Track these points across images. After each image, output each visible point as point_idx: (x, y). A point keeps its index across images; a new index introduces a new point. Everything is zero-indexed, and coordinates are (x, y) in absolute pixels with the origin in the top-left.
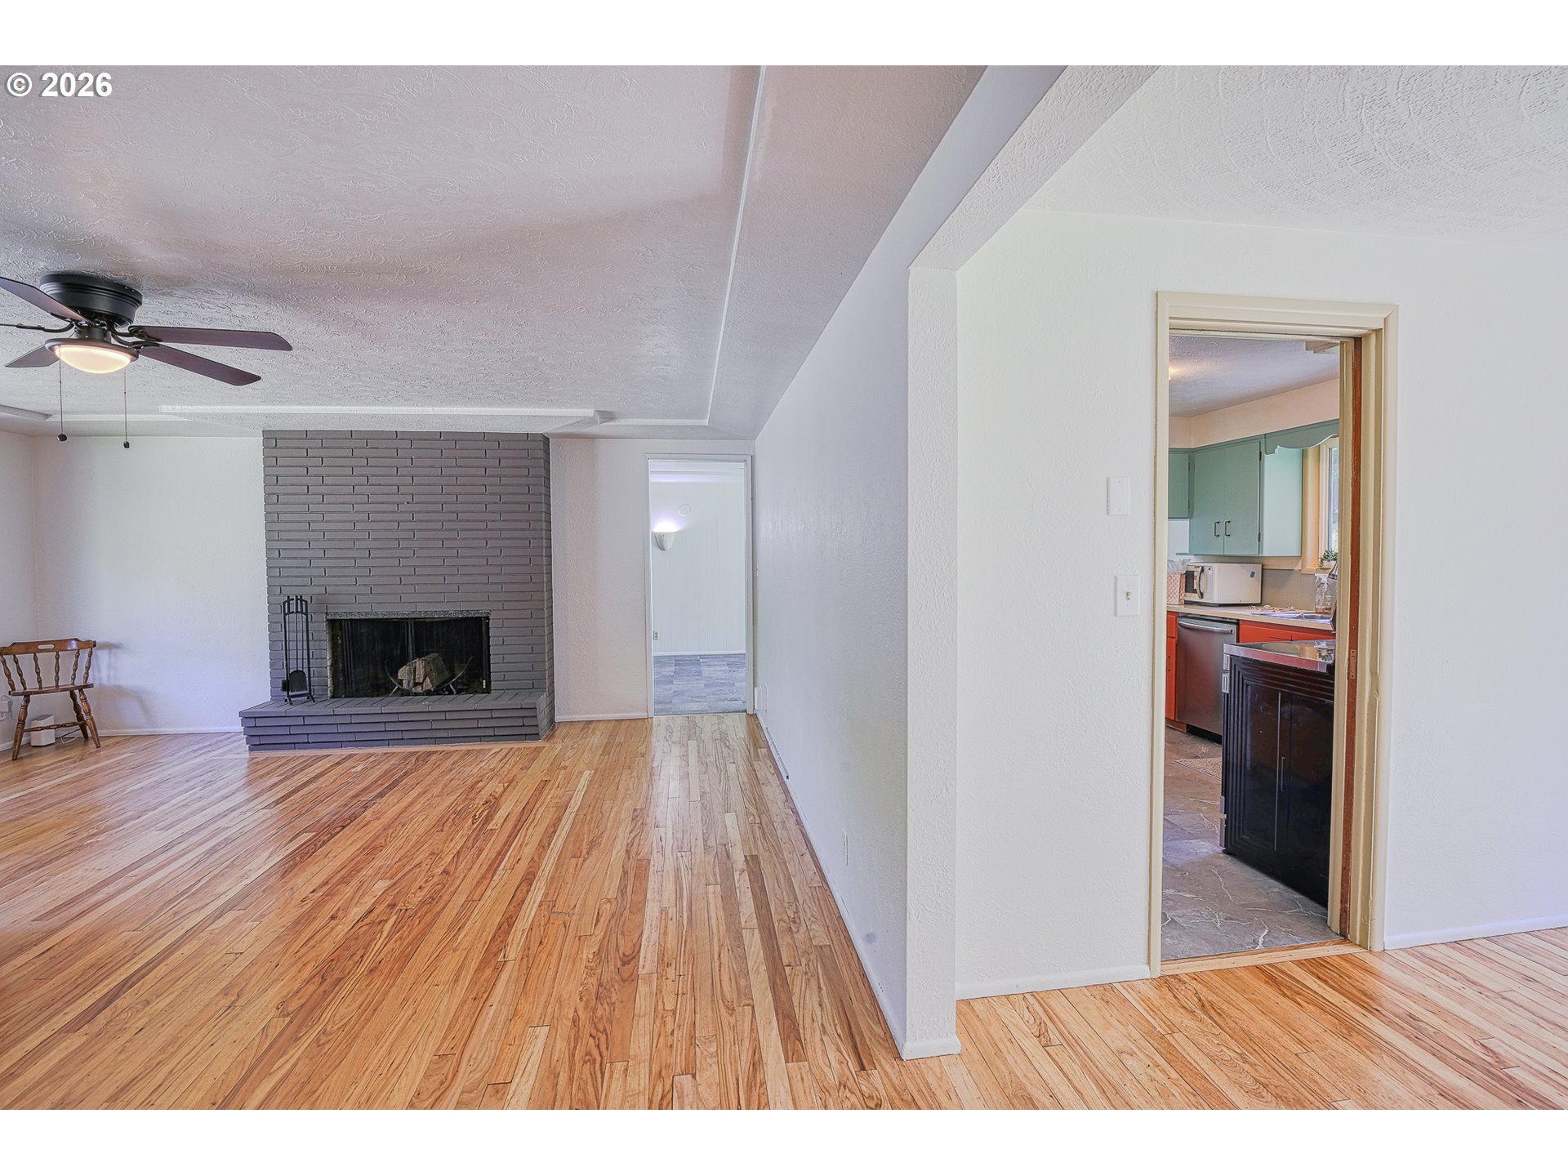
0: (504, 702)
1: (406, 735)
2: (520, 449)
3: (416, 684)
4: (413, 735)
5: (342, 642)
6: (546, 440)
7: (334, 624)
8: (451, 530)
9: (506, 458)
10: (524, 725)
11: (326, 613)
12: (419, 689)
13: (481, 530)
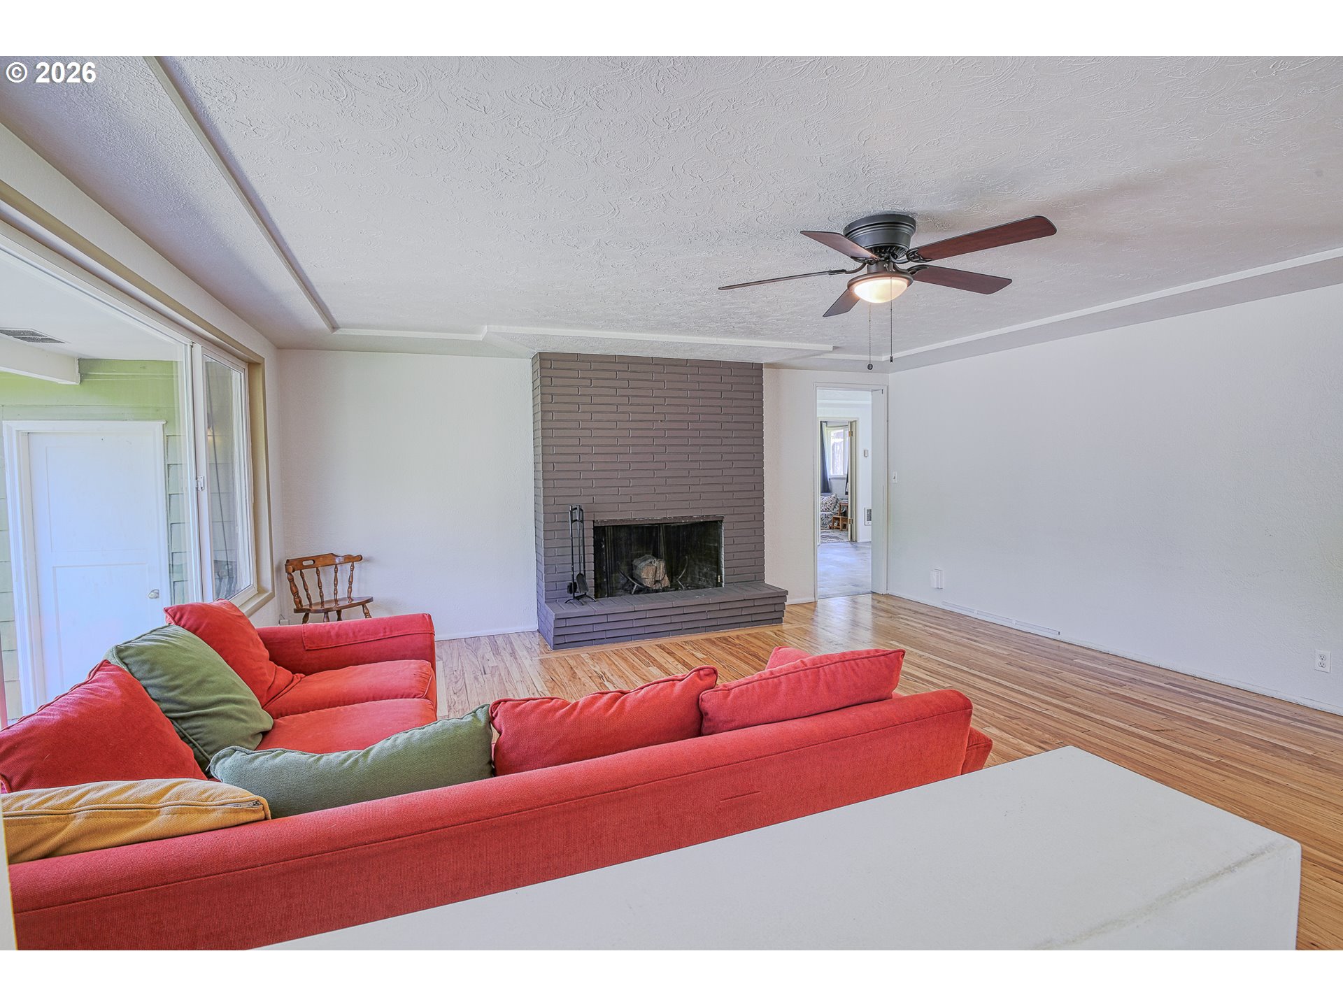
0: (736, 594)
1: (685, 626)
2: (747, 376)
3: (657, 582)
4: (690, 625)
5: (605, 546)
6: (759, 367)
7: (599, 531)
8: (695, 445)
9: (737, 383)
10: (775, 611)
11: (594, 521)
12: (658, 586)
13: (718, 445)
